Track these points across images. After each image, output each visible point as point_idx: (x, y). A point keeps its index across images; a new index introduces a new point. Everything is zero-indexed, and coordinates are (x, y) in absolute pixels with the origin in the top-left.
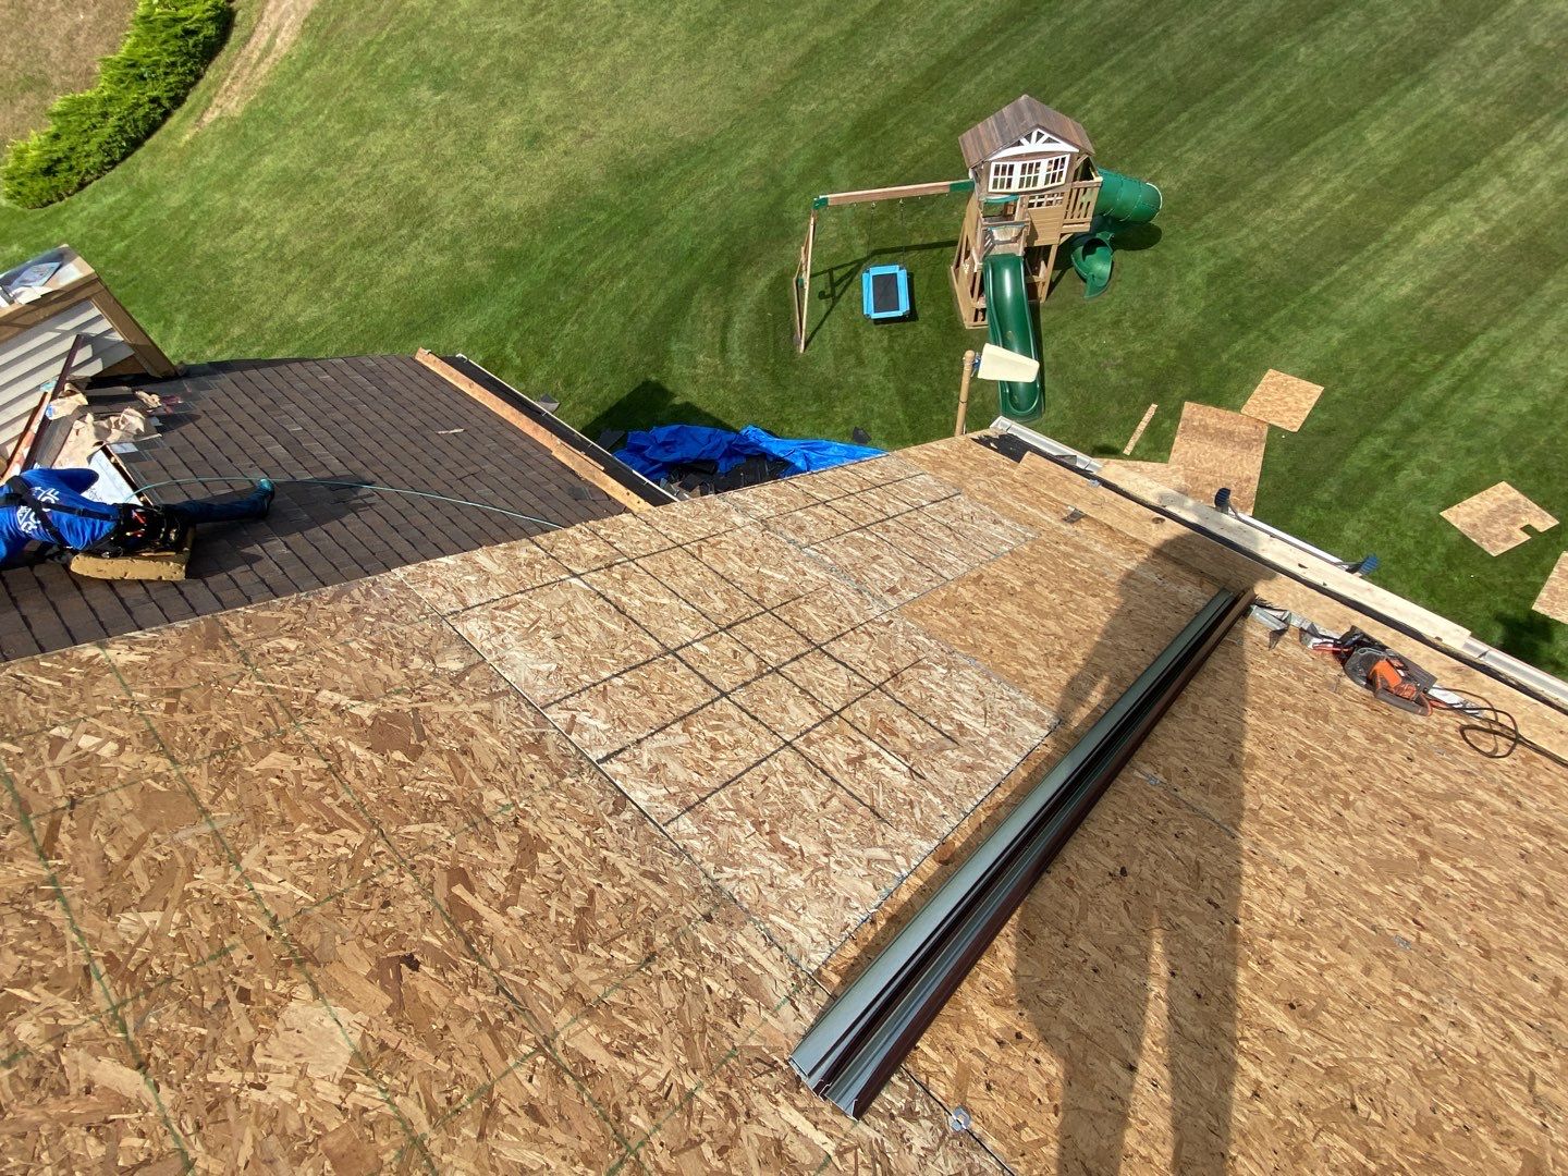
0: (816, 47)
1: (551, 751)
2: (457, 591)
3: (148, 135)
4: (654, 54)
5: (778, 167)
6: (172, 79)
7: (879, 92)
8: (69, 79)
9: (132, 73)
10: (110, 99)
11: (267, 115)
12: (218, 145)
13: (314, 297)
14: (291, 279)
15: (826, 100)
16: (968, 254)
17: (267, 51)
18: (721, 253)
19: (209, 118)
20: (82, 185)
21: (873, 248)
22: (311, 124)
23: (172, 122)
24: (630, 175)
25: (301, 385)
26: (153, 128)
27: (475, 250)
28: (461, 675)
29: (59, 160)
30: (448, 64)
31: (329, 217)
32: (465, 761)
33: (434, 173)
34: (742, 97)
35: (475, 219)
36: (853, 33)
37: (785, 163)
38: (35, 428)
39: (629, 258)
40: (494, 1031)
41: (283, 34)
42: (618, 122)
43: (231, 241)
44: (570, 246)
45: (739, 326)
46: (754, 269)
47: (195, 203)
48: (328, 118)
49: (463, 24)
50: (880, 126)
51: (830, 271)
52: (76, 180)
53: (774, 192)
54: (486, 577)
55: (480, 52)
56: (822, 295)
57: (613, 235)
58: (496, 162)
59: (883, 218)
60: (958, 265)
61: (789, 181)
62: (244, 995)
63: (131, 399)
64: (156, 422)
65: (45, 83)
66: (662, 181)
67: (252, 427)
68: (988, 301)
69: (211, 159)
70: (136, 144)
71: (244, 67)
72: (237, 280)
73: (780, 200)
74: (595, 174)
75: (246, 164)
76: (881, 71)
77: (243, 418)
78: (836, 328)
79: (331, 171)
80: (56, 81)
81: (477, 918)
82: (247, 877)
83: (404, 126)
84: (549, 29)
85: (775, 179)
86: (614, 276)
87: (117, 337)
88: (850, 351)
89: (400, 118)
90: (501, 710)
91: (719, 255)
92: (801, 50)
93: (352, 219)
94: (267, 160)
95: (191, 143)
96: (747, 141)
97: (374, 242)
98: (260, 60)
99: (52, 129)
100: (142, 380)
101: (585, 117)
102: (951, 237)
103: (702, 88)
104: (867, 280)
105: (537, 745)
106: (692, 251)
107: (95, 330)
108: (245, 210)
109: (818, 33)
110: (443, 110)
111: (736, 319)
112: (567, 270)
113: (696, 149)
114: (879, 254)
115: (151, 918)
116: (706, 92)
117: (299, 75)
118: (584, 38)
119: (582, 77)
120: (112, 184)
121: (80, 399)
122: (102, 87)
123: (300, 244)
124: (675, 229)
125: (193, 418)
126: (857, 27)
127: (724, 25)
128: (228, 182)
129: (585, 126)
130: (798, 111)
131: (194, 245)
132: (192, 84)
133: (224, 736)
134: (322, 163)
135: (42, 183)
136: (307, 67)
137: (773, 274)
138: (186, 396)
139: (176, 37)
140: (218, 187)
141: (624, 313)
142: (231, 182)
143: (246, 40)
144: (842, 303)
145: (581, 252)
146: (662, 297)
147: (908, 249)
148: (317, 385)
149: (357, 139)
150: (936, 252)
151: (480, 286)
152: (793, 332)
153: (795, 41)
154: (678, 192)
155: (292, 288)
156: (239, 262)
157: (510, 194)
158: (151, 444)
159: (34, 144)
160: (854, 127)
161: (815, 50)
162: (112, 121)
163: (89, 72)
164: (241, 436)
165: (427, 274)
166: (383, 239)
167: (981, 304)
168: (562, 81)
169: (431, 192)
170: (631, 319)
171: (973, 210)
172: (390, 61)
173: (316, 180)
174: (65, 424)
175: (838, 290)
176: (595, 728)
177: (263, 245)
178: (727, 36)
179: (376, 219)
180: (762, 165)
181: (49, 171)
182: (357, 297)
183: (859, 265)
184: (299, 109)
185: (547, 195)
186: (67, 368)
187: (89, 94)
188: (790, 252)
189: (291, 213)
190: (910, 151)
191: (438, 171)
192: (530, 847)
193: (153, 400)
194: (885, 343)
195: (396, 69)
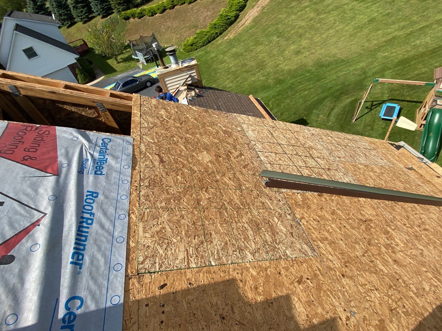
0: (394, 37)
1: (250, 146)
2: (244, 120)
3: (212, 41)
4: (341, 34)
5: (367, 70)
6: (221, 29)
7: (413, 53)
8: (202, 26)
9: (215, 26)
10: (208, 32)
11: (238, 39)
12: (225, 45)
13: (232, 82)
14: (229, 76)
15: (392, 53)
16: (425, 107)
17: (243, 25)
18: (339, 90)
19: (226, 38)
20: (197, 49)
21: (390, 98)
22: (246, 42)
23: (218, 38)
24: (320, 65)
25: (224, 96)
26: (214, 39)
27: (272, 77)
28: (240, 131)
29: (194, 43)
30: (283, 31)
31: (242, 64)
32: (236, 141)
33: (269, 57)
34: (364, 49)
35: (275, 70)
36: (410, 34)
37: (370, 69)
38: (176, 91)
39: (311, 86)
40: (228, 169)
41: (248, 21)
42: (322, 51)
43: (220, 66)
44: (297, 80)
45: (336, 110)
46: (348, 96)
47: (216, 56)
48: (250, 42)
49: (290, 23)
50: (409, 63)
51: (373, 102)
52: (196, 48)
53: (363, 76)
54: (250, 120)
55: (292, 29)
56: (367, 108)
57: (309, 80)
58: (286, 57)
59: (398, 90)
60: (420, 109)
61: (370, 74)
62: (199, 149)
63: (194, 90)
64: (196, 95)
65: (197, 27)
66: (329, 68)
67: (212, 101)
68: (427, 122)
69: (223, 47)
70: (209, 42)
71: (237, 28)
72: (218, 75)
73: (364, 79)
74: (311, 63)
75: (230, 49)
76: (415, 47)
77: (211, 99)
78: (368, 118)
79: (246, 53)
80: (199, 27)
81: (230, 157)
82: (202, 138)
83: (267, 45)
84: (313, 25)
85: (365, 73)
86: (305, 90)
87: (196, 77)
88: (370, 125)
89: (267, 43)
90: (244, 138)
91: (338, 90)
92: (389, 37)
93: (247, 65)
94: (234, 49)
95: (220, 43)
96: (360, 61)
97: (249, 72)
98: (241, 26)
99: (195, 36)
100: (197, 87)
101: (314, 49)
102: (421, 100)
103: (351, 45)
104: (384, 107)
105: (248, 144)
106: (331, 88)
107: (193, 75)
108: (225, 60)
109: (397, 33)
110: (278, 42)
111: (336, 108)
112: (293, 86)
113: (343, 61)
114: (391, 100)
115: (191, 136)
116: (352, 46)
117: (248, 31)
118: (322, 28)
119: (317, 38)
120: (202, 50)
121: (186, 87)
122: (208, 29)
123: (233, 69)
124: (328, 81)
125: (203, 96)
126: (411, 33)
127: (366, 28)
128: (224, 53)
129: (313, 51)
130: (380, 55)
131: (212, 66)
132: (225, 30)
133: (204, 123)
134: (246, 51)
135: (190, 47)
136: (250, 29)
137: (353, 99)
138: (203, 92)
139: (226, 19)
140: (222, 54)
141: (304, 100)
142: (225, 53)
143: (240, 22)
144: (373, 111)
145: (299, 82)
146: (317, 98)
147: (403, 101)
148: (227, 97)
149: (255, 47)
150: (414, 104)
151: (270, 86)
152: (353, 115)
153: (388, 35)
154: (333, 71)
155: (228, 79)
156: (220, 71)
157: (286, 65)
158: (194, 99)
159: (191, 39)
160: (398, 62)
161: (394, 38)
162: (207, 36)
163: (206, 25)
164: (210, 102)
165: (258, 81)
166: (252, 71)
167: (424, 122)
168: (311, 39)
169: (267, 62)
170: (305, 102)
171: (432, 92)
172: (270, 29)
173: (242, 55)
174: (182, 91)
175: (373, 107)
176: (259, 146)
177: (226, 68)
178: (366, 31)
179: (252, 67)
180: (362, 68)
181: (192, 45)
182: (241, 83)
183: (384, 102)
184: (245, 38)
185: (296, 67)
186: (186, 81)
187: (205, 30)
188: (361, 94)
189: (234, 62)
190: (416, 72)
191: (271, 57)
192: (241, 155)
193: (197, 91)
194: (383, 126)
195: (270, 31)
